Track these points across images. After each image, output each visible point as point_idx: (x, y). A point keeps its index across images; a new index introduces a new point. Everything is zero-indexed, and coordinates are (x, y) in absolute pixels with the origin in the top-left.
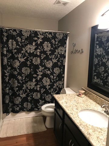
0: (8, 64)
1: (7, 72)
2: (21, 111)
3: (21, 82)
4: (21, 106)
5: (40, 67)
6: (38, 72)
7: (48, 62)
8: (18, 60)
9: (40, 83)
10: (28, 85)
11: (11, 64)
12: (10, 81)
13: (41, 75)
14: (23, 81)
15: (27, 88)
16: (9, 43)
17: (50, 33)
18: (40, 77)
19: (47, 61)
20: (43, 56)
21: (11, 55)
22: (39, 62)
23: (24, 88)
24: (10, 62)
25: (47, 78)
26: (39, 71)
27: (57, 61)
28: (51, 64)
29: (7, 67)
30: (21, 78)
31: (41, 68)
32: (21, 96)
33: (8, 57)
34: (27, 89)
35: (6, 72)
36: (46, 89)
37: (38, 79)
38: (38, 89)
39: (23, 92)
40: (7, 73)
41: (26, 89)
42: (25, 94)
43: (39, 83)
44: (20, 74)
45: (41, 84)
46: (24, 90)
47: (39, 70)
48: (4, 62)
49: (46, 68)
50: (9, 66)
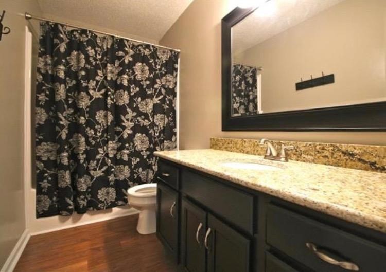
0: (67, 100)
1: (65, 117)
2: (92, 208)
3: (93, 143)
4: (90, 195)
5: (129, 110)
6: (125, 121)
7: (144, 103)
8: (88, 94)
9: (130, 145)
10: (109, 149)
11: (74, 101)
12: (71, 140)
13: (132, 129)
14: (98, 140)
15: (107, 155)
16: (73, 57)
17: (148, 46)
18: (130, 132)
19: (142, 100)
20: (134, 90)
21: (74, 82)
22: (127, 102)
23: (100, 155)
24: (71, 97)
25: (144, 135)
26: (128, 120)
27: (159, 102)
28: (151, 106)
29: (66, 106)
30: (93, 133)
31: (131, 114)
32: (92, 172)
33: (68, 88)
34: (106, 159)
35: (60, 116)
36: (141, 157)
37: (125, 136)
38: (126, 158)
39: (97, 165)
40: (63, 119)
41: (104, 159)
42: (103, 170)
43: (127, 145)
44: (91, 123)
45: (131, 147)
46: (99, 160)
47: (127, 117)
48: (56, 96)
49: (140, 114)
50: (69, 106)
